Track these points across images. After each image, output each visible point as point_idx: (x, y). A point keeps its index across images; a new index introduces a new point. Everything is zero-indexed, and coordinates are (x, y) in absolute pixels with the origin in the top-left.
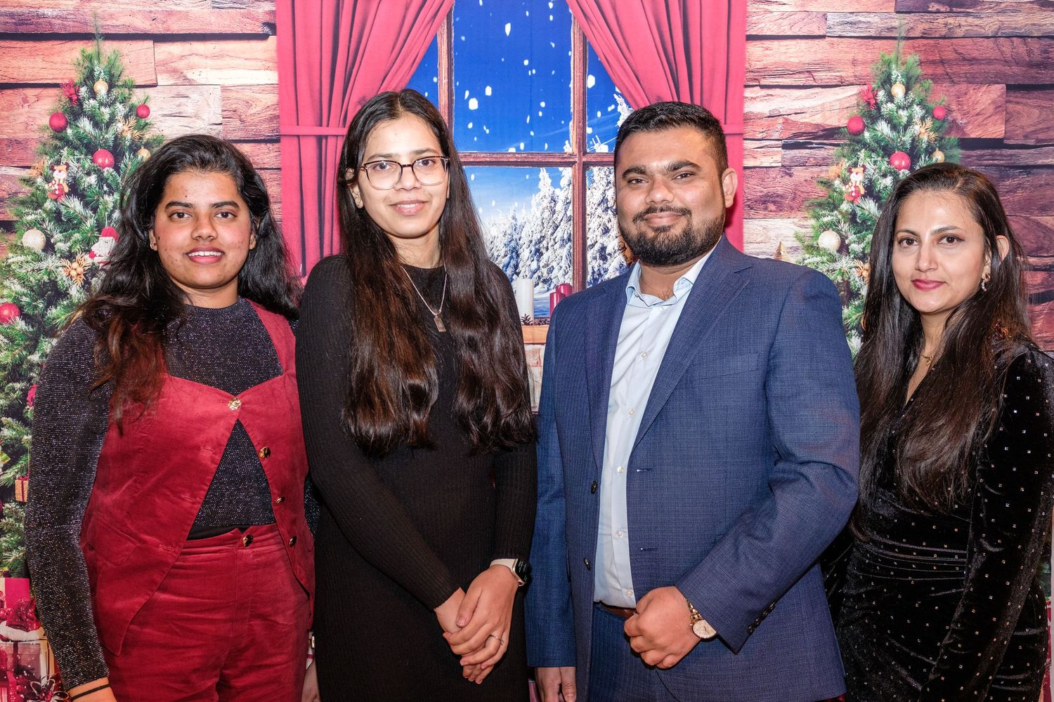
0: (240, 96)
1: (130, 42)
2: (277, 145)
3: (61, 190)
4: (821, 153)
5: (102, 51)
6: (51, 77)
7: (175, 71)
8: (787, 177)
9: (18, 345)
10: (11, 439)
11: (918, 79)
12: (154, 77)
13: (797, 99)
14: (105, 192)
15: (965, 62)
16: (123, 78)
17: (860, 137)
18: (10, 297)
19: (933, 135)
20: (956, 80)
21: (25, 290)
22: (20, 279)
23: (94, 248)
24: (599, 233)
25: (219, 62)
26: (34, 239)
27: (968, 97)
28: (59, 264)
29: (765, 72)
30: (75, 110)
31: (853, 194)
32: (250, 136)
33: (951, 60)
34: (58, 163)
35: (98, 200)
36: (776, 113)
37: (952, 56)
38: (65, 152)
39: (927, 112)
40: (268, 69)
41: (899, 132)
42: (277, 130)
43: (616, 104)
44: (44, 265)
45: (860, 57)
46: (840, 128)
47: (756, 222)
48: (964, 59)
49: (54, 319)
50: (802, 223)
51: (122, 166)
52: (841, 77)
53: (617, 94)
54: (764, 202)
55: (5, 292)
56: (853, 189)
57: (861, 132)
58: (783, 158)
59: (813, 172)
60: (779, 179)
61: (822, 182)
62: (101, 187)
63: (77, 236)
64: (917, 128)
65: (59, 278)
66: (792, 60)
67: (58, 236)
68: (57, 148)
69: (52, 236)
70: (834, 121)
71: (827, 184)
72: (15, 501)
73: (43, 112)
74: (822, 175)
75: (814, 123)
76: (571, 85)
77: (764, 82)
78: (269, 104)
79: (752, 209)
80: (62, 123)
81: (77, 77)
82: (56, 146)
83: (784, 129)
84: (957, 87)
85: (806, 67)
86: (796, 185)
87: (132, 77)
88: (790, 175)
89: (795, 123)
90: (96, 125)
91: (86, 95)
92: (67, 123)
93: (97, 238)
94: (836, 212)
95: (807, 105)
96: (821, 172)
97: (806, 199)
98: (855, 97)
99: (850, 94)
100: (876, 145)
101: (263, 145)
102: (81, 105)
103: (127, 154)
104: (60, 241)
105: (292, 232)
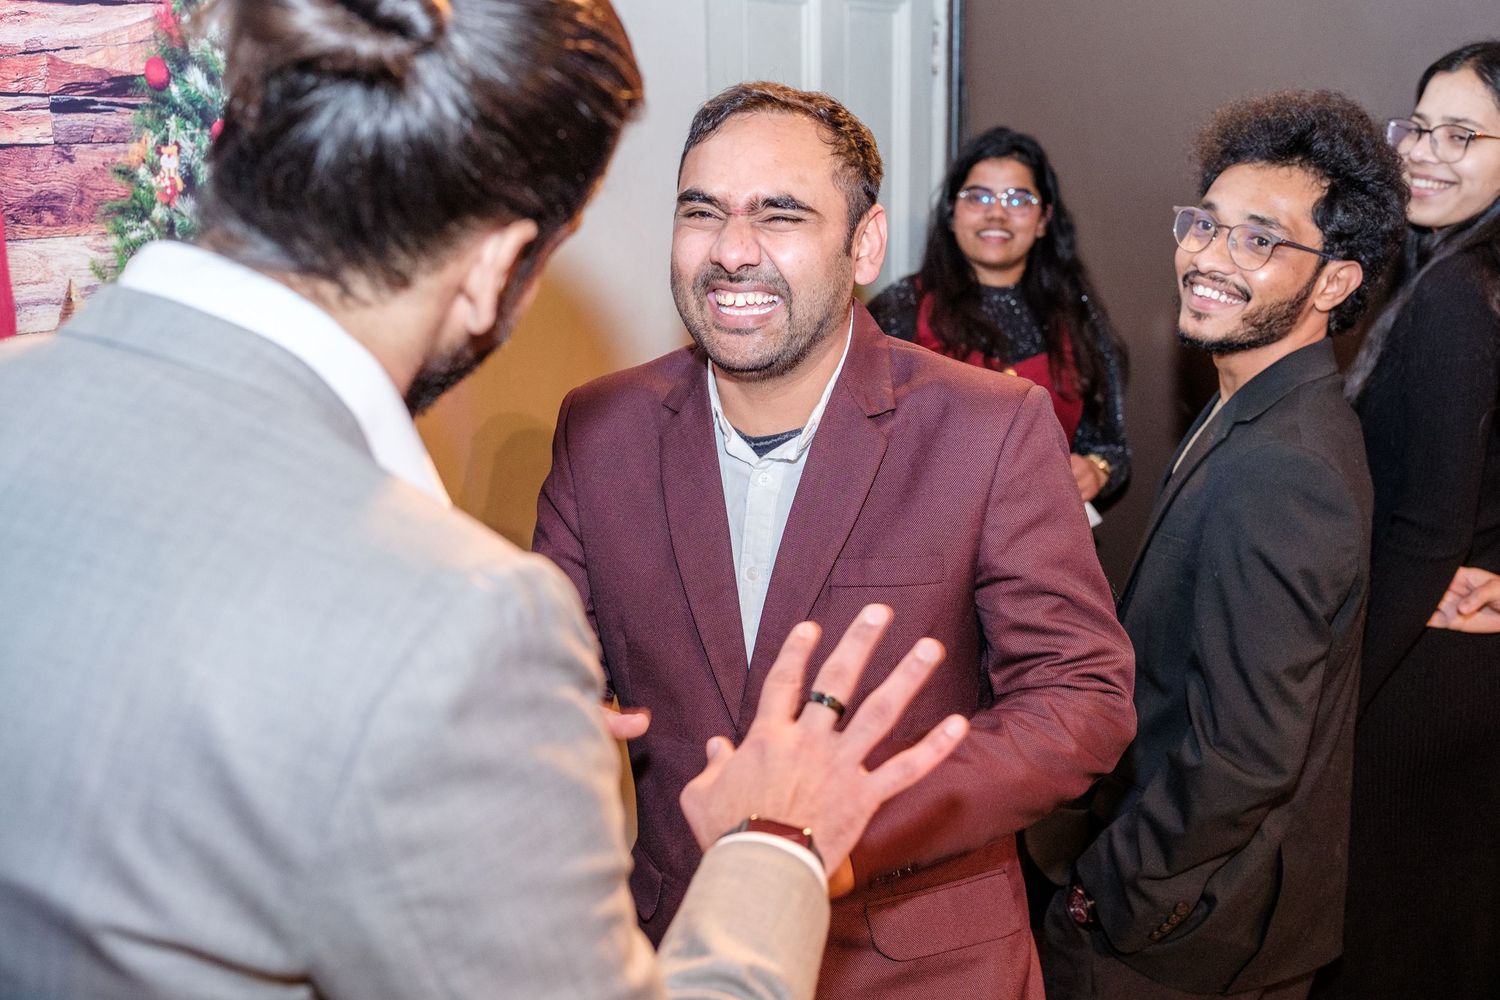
4: (112, 120)
8: (67, 163)
13: (66, 22)
17: (165, 94)
31: (169, 191)
36: (36, 46)
41: (218, 87)
46: (133, 77)
47: (27, 245)
50: (99, 244)
54: (37, 210)
56: (167, 183)
57: (163, 86)
58: (55, 128)
59: (105, 155)
60: (53, 167)
61: (120, 172)
70: (129, 62)
71: (127, 174)
74: (120, 159)
75: (94, 66)
79: (17, 222)
83: (51, 76)
86: (82, 178)
88: (71, 159)
89: (66, 65)
94: (146, 223)
95: (83, 34)
96: (117, 153)
97: (99, 203)
98: (149, 25)
99: (142, 18)
100: (190, 108)
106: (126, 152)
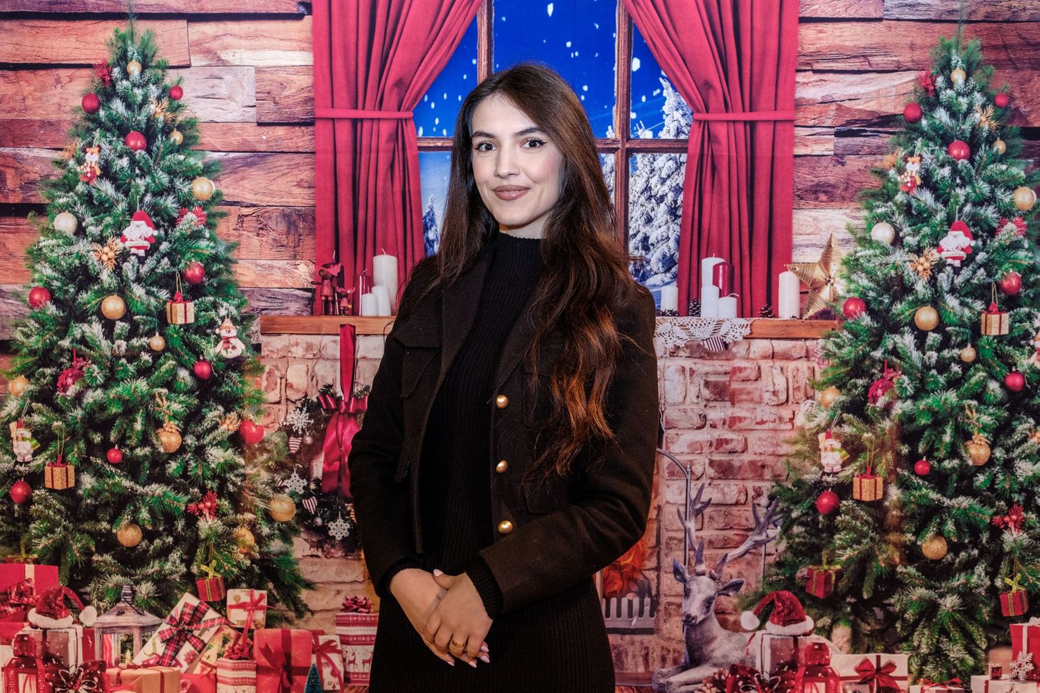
0: (274, 77)
1: (163, 22)
2: (311, 128)
3: (93, 172)
4: (875, 141)
5: (135, 31)
6: (84, 57)
7: (208, 52)
8: (840, 166)
9: (49, 330)
10: (41, 425)
11: (979, 65)
12: (187, 58)
13: (851, 84)
14: (137, 176)
15: (1030, 48)
16: (157, 59)
17: (917, 125)
18: (41, 281)
19: (994, 124)
20: (1019, 65)
21: (55, 274)
22: (51, 262)
23: (126, 232)
24: (641, 222)
25: (253, 43)
26: (65, 223)
27: (1032, 84)
28: (90, 248)
29: (818, 55)
30: (107, 91)
31: (909, 185)
32: (284, 118)
33: (1014, 45)
34: (90, 145)
35: (130, 183)
36: (829, 99)
37: (1015, 41)
38: (97, 134)
39: (988, 100)
40: (303, 49)
41: (958, 120)
42: (312, 112)
43: (662, 89)
44: (75, 249)
45: (918, 41)
46: (895, 115)
47: (806, 212)
48: (1029, 44)
49: (85, 304)
50: (854, 214)
51: (155, 148)
52: (898, 62)
53: (663, 78)
54: (815, 192)
55: (37, 276)
56: (909, 179)
57: (918, 120)
58: (835, 146)
59: (867, 162)
60: (831, 168)
61: (876, 172)
62: (133, 170)
63: (109, 220)
64: (977, 116)
65: (90, 262)
66: (847, 43)
67: (89, 219)
68: (89, 131)
69: (84, 220)
70: (890, 108)
71: (882, 174)
72: (44, 488)
73: (76, 93)
74: (877, 164)
75: (869, 109)
76: (615, 69)
77: (817, 66)
78: (304, 86)
79: (802, 199)
80: (95, 104)
81: (110, 57)
82: (88, 128)
83: (838, 116)
84: (1021, 73)
85: (861, 51)
86: (848, 175)
87: (166, 57)
88: (843, 164)
89: (849, 110)
90: (129, 106)
91: (119, 76)
92: (100, 104)
93: (129, 222)
94: (890, 203)
95: (862, 91)
96: (876, 161)
97: (859, 190)
98: (913, 83)
99: (907, 80)
100: (934, 133)
101: (297, 128)
102: (114, 86)
103: (159, 136)
104: (92, 224)
105: (325, 218)
106: (882, 160)
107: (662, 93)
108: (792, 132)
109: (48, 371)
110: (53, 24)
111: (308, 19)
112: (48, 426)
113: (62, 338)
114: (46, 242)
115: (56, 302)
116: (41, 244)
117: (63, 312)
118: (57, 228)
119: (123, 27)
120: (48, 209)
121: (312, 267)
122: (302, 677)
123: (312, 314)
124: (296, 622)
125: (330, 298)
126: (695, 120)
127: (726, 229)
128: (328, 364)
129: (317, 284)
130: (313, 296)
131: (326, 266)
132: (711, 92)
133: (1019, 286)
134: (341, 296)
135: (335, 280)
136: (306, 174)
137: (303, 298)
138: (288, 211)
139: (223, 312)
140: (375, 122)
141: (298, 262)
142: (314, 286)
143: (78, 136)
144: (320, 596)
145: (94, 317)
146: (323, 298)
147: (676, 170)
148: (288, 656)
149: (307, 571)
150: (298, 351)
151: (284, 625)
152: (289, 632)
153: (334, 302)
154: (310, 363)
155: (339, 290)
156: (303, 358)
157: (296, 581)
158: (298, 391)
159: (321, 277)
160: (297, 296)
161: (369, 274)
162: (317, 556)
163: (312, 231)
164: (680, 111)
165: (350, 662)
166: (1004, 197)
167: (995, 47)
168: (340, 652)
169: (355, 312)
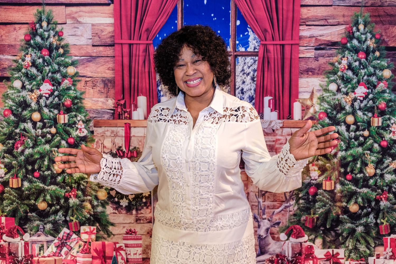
0: (99, 28)
1: (56, 6)
2: (113, 47)
3: (28, 65)
4: (330, 52)
5: (45, 10)
6: (25, 20)
7: (73, 18)
8: (317, 61)
9: (11, 126)
10: (8, 163)
11: (369, 23)
12: (65, 20)
13: (321, 30)
14: (46, 66)
15: (388, 16)
16: (53, 21)
17: (346, 46)
18: (8, 106)
19: (375, 45)
20: (384, 23)
21: (14, 104)
22: (12, 99)
23: (41, 88)
24: (241, 83)
25: (91, 14)
26: (17, 84)
27: (389, 30)
28: (27, 94)
29: (308, 19)
30: (34, 33)
31: (343, 69)
32: (102, 43)
33: (382, 15)
34: (27, 54)
35: (43, 69)
36: (312, 36)
37: (382, 13)
38: (30, 49)
39: (373, 36)
40: (110, 17)
41: (361, 44)
42: (114, 41)
43: (248, 32)
44: (21, 94)
45: (346, 14)
46: (337, 42)
47: (304, 79)
48: (388, 15)
49: (25, 115)
50: (322, 80)
51: (52, 55)
52: (338, 21)
53: (249, 28)
54: (307, 71)
55: (6, 105)
56: (343, 66)
57: (346, 44)
58: (315, 54)
59: (327, 60)
60: (313, 62)
61: (330, 64)
62: (44, 64)
63: (34, 83)
64: (369, 42)
65: (27, 99)
66: (319, 15)
67: (27, 83)
68: (27, 48)
69: (25, 83)
70: (335, 39)
71: (333, 64)
72: (9, 187)
73: (22, 34)
74: (331, 61)
75: (327, 40)
76: (230, 24)
77: (307, 23)
78: (110, 31)
79: (302, 74)
80: (29, 38)
81: (35, 20)
82: (27, 47)
83: (316, 42)
84: (385, 26)
85: (324, 17)
86: (320, 65)
87: (57, 20)
88: (318, 61)
89: (320, 40)
90: (42, 39)
91: (39, 27)
92: (31, 38)
93: (42, 83)
94: (336, 76)
95: (325, 33)
96: (330, 59)
97: (324, 70)
98: (344, 30)
99: (342, 28)
100: (352, 49)
101: (108, 47)
102: (37, 31)
103: (54, 50)
104: (28, 85)
105: (119, 82)
106: (332, 59)
107: (248, 34)
108: (298, 48)
109: (11, 142)
110: (13, 7)
111: (112, 5)
112: (11, 163)
113: (16, 129)
114: (10, 92)
115: (14, 115)
116: (8, 92)
117: (17, 119)
118: (14, 86)
119: (40, 9)
120: (11, 79)
121: (114, 101)
122: (110, 260)
123: (114, 119)
124: (108, 239)
125: (121, 113)
126: (261, 44)
127: (273, 86)
128: (120, 138)
129: (116, 107)
130: (114, 112)
131: (119, 100)
132: (267, 33)
133: (385, 107)
134: (125, 112)
135: (122, 106)
136: (111, 65)
137: (110, 113)
138: (104, 79)
139: (79, 118)
140: (138, 45)
141: (108, 99)
142: (114, 108)
143: (23, 50)
144: (117, 229)
145: (29, 121)
146: (118, 113)
147: (254, 63)
148: (104, 252)
149: (111, 219)
150: (108, 134)
151: (103, 240)
152: (105, 243)
153: (122, 114)
154: (113, 138)
155: (124, 110)
156: (110, 136)
157: (108, 223)
158: (108, 149)
159: (117, 105)
160: (108, 112)
161: (136, 104)
162: (116, 213)
163: (114, 87)
164: (255, 41)
165: (129, 254)
166: (379, 73)
167: (375, 16)
168: (125, 250)
169: (130, 118)
